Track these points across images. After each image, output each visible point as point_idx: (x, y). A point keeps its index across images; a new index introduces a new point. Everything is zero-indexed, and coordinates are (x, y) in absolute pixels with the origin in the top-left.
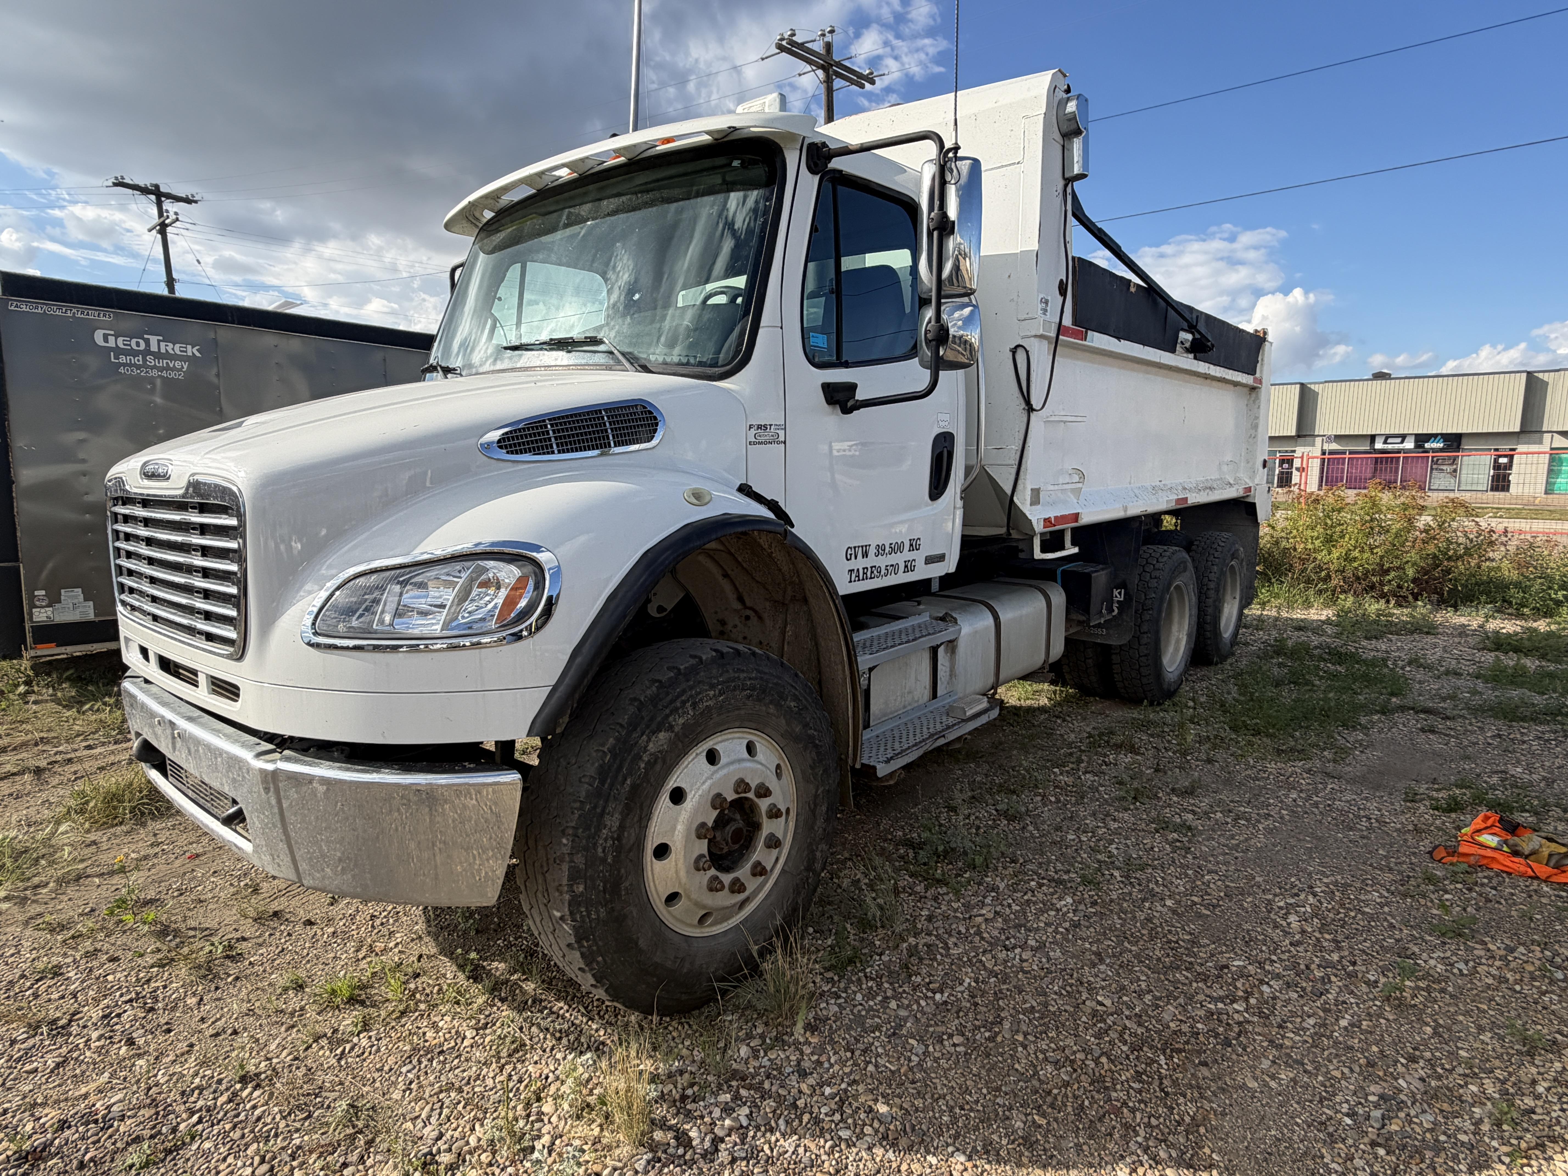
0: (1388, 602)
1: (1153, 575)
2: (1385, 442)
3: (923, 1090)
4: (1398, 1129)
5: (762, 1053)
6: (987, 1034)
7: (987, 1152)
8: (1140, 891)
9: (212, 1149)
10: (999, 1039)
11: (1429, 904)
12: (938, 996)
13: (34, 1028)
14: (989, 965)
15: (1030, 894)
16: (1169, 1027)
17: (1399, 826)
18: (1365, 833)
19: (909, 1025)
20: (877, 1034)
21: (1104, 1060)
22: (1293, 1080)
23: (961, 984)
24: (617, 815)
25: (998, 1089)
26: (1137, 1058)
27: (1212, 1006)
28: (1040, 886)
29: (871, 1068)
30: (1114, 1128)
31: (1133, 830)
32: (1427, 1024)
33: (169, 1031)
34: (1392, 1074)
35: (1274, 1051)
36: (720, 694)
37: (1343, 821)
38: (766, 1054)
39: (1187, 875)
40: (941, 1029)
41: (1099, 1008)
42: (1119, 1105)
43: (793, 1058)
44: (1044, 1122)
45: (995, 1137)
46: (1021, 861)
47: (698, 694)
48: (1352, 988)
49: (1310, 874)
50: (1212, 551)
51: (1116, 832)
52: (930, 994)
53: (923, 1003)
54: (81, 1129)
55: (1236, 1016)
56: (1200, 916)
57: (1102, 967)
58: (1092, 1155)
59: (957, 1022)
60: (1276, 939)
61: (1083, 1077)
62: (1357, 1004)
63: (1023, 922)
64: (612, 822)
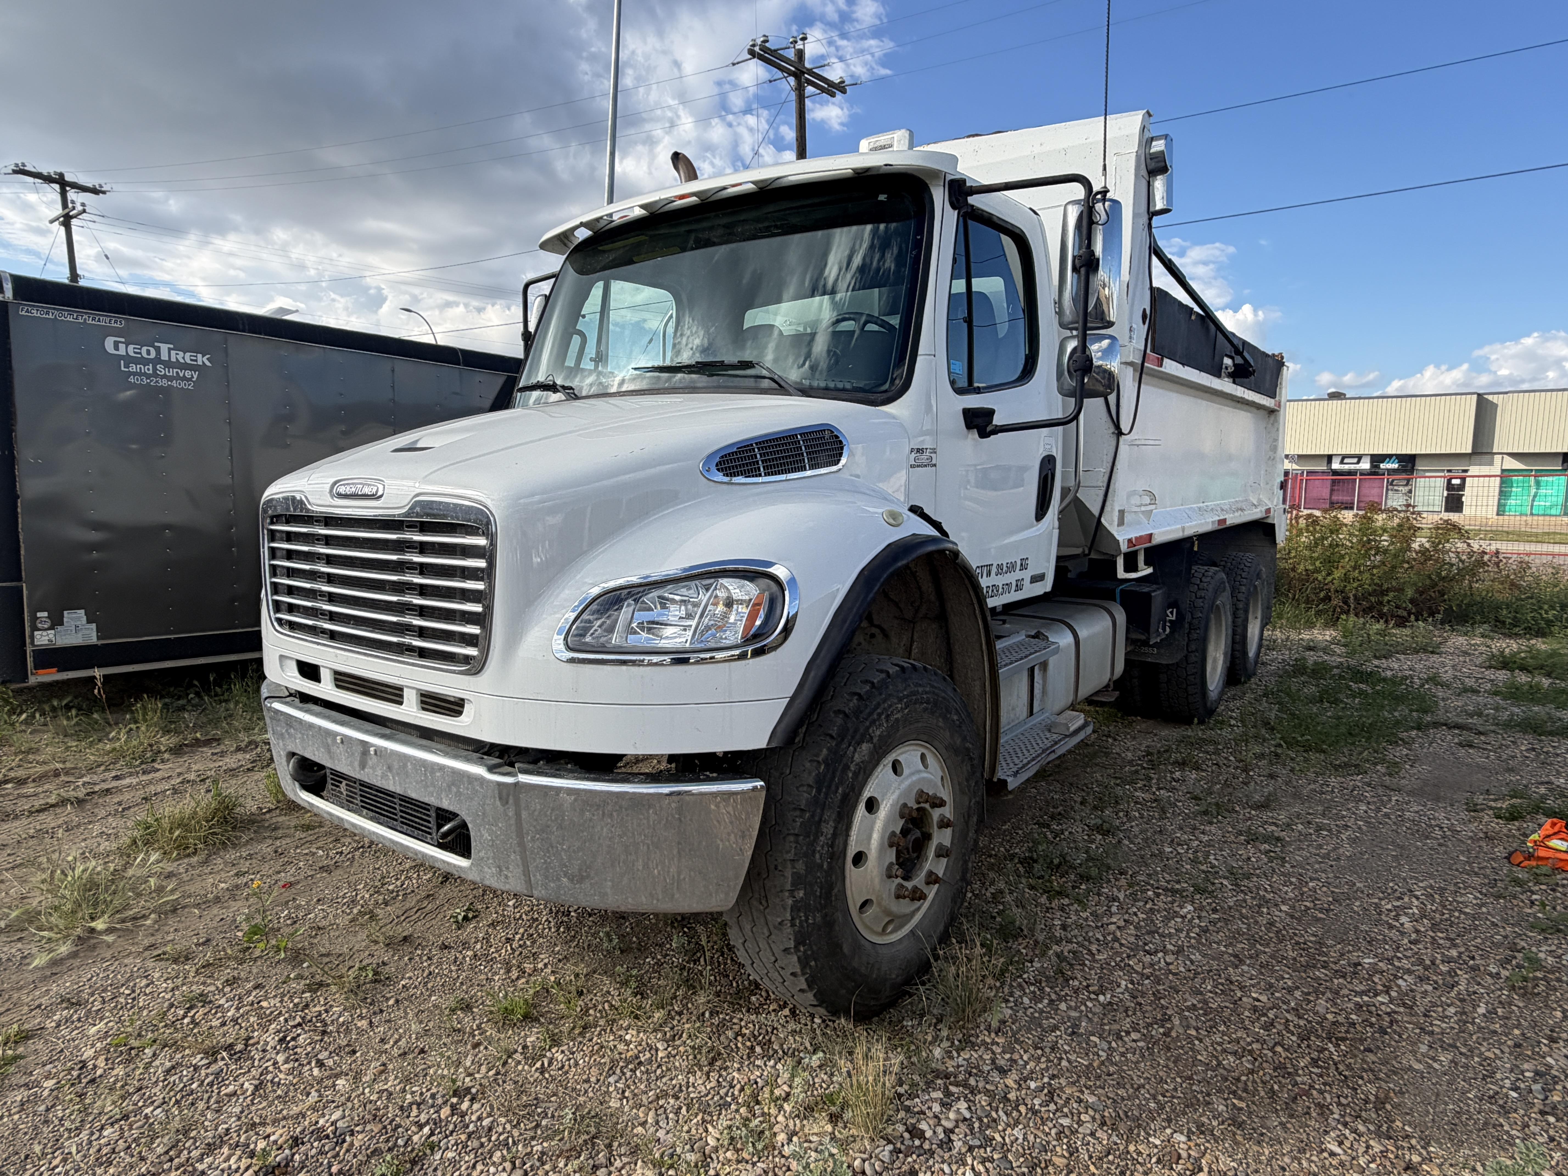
0: (1386, 622)
1: (1198, 595)
2: (1342, 462)
3: (1121, 1080)
4: (1559, 1099)
5: (955, 1054)
6: (1161, 1030)
7: (1202, 1133)
8: (1253, 898)
9: (457, 1158)
10: (1174, 1034)
11: (1521, 904)
12: (1101, 998)
13: (212, 1054)
14: (1138, 968)
15: (1150, 903)
16: (1326, 1019)
17: (1471, 834)
18: (1442, 841)
19: (1083, 1024)
20: (1058, 1033)
21: (1279, 1049)
22: (1452, 1061)
23: (1119, 986)
24: (831, 823)
25: (1190, 1078)
26: (1309, 1046)
27: (1358, 999)
28: (1158, 895)
29: (1064, 1063)
30: (1309, 1108)
31: (1225, 842)
32: (1555, 1010)
33: (354, 1052)
34: (1538, 1053)
35: (1427, 1037)
36: (906, 707)
37: (1418, 831)
38: (959, 1055)
39: (1291, 883)
40: (1116, 1027)
41: (1257, 1003)
42: (1307, 1088)
43: (985, 1057)
44: (1243, 1105)
45: (1204, 1119)
46: (1130, 873)
47: (890, 706)
48: (1479, 979)
49: (1404, 879)
50: (1239, 572)
51: (1209, 844)
52: (1093, 996)
53: (1089, 1004)
54: (316, 1144)
55: (1383, 1007)
56: (1318, 920)
57: (1245, 968)
58: (1298, 1131)
59: (1128, 1020)
60: (1395, 939)
61: (1265, 1065)
62: (1488, 994)
63: (1154, 929)
64: (828, 829)
